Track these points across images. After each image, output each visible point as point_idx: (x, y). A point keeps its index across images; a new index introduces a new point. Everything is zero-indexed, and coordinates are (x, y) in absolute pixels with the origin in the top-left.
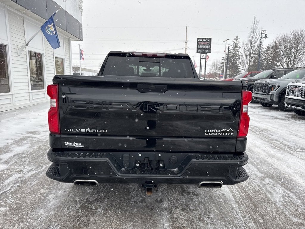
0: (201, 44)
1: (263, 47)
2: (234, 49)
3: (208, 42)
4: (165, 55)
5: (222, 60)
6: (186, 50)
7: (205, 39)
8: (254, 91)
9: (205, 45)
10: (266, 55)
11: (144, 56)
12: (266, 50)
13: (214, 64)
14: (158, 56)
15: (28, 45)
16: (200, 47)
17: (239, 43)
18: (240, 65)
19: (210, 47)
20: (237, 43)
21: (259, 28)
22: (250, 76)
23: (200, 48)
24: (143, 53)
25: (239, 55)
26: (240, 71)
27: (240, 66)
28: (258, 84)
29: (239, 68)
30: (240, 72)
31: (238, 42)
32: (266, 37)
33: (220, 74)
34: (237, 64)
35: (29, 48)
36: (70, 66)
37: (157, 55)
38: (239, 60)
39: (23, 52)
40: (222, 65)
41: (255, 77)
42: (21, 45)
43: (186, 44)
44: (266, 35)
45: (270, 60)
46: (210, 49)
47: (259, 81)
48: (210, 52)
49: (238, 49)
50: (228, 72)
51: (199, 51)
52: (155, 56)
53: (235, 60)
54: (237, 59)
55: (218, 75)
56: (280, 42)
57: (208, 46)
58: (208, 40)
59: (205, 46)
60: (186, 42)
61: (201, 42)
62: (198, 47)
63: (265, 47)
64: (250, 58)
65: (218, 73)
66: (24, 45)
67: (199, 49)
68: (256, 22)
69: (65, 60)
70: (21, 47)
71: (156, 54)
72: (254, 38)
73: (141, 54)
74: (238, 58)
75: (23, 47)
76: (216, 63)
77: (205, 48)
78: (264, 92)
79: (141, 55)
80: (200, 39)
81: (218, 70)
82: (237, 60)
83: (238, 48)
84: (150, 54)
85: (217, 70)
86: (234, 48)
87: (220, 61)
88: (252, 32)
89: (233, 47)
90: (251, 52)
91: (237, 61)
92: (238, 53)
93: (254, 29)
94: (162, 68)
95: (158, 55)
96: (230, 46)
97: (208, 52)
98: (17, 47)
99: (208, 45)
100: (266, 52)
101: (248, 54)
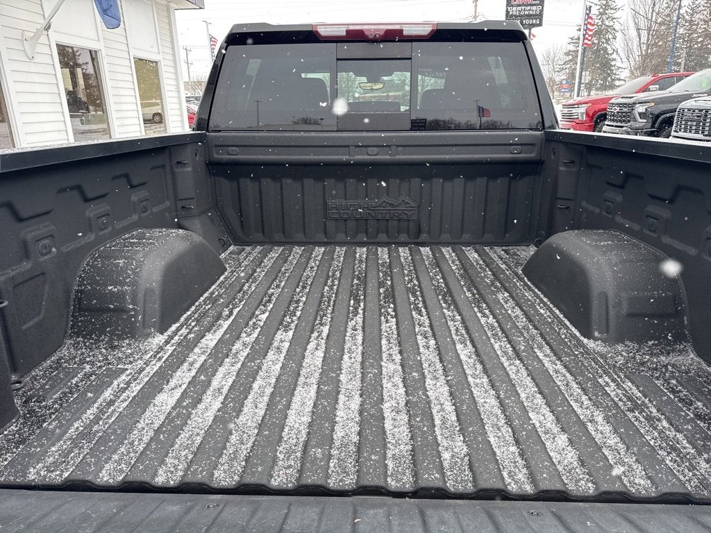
0: (517, 3)
2: (601, 14)
4: (431, 29)
5: (569, 44)
8: (676, 131)
9: (527, 5)
10: (687, 24)
11: (356, 36)
12: (689, 11)
13: (548, 57)
14: (405, 33)
15: (49, 27)
16: (514, 10)
18: (614, 56)
19: (542, 11)
22: (657, 86)
23: (514, 13)
24: (352, 28)
25: (614, 29)
26: (614, 72)
27: (614, 60)
28: (689, 110)
29: (613, 63)
30: (615, 74)
33: (561, 83)
34: (608, 54)
35: (56, 37)
36: (177, 80)
37: (401, 31)
38: (614, 43)
39: (39, 49)
40: (567, 59)
41: (677, 89)
42: (33, 28)
43: (476, 6)
45: (699, 37)
46: (540, 16)
47: (694, 103)
48: (540, 24)
49: (613, 11)
50: (587, 77)
52: (393, 36)
53: (603, 43)
54: (609, 39)
55: (557, 85)
57: (534, 8)
59: (529, 8)
62: (507, 11)
63: (687, 5)
64: (649, 34)
65: (557, 79)
66: (39, 27)
67: (512, 15)
69: (162, 64)
70: (32, 35)
71: (397, 27)
73: (342, 32)
74: (610, 37)
75: (37, 35)
76: (552, 54)
77: (527, 13)
78: (706, 133)
79: (344, 34)
81: (558, 71)
82: (607, 43)
83: (613, 9)
84: (375, 30)
85: (555, 72)
86: (601, 10)
87: (564, 47)
89: (599, 7)
90: (654, 19)
91: (609, 47)
92: (611, 23)
94: (420, 77)
95: (407, 31)
96: (592, 5)
97: (534, 25)
98: (22, 35)
99: (535, 5)
100: (687, 17)
101: (643, 24)
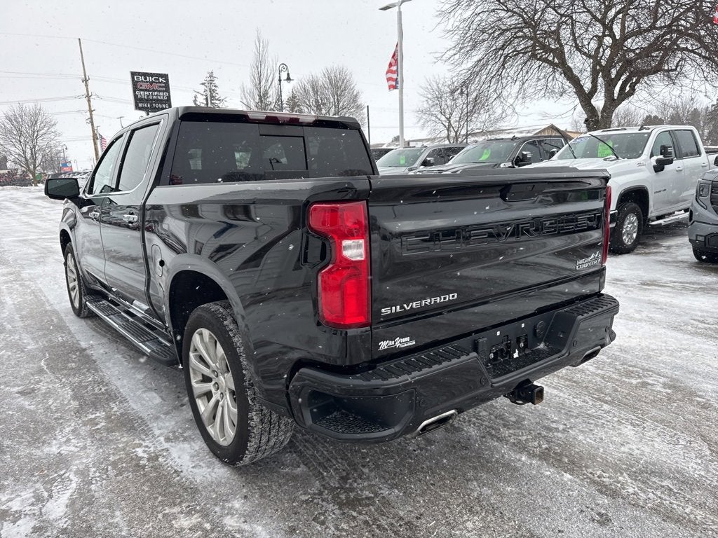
0: (143, 88)
1: (270, 99)
3: (159, 82)
6: (89, 101)
7: (152, 75)
9: (154, 91)
11: (271, 120)
16: (142, 94)
17: (216, 88)
19: (169, 97)
20: (213, 88)
21: (270, 59)
23: (143, 97)
31: (215, 86)
32: (289, 79)
43: (87, 86)
44: (288, 74)
46: (169, 101)
49: (218, 102)
51: (140, 105)
52: (293, 121)
56: (306, 92)
57: (161, 94)
58: (160, 80)
59: (156, 93)
60: (86, 80)
61: (142, 81)
62: (136, 96)
67: (141, 99)
68: (261, 44)
72: (264, 81)
77: (155, 97)
79: (265, 118)
80: (139, 74)
83: (217, 100)
84: (284, 118)
88: (257, 67)
93: (260, 62)
96: (199, 95)
99: (160, 91)
